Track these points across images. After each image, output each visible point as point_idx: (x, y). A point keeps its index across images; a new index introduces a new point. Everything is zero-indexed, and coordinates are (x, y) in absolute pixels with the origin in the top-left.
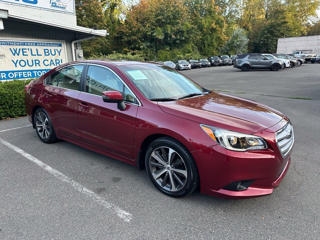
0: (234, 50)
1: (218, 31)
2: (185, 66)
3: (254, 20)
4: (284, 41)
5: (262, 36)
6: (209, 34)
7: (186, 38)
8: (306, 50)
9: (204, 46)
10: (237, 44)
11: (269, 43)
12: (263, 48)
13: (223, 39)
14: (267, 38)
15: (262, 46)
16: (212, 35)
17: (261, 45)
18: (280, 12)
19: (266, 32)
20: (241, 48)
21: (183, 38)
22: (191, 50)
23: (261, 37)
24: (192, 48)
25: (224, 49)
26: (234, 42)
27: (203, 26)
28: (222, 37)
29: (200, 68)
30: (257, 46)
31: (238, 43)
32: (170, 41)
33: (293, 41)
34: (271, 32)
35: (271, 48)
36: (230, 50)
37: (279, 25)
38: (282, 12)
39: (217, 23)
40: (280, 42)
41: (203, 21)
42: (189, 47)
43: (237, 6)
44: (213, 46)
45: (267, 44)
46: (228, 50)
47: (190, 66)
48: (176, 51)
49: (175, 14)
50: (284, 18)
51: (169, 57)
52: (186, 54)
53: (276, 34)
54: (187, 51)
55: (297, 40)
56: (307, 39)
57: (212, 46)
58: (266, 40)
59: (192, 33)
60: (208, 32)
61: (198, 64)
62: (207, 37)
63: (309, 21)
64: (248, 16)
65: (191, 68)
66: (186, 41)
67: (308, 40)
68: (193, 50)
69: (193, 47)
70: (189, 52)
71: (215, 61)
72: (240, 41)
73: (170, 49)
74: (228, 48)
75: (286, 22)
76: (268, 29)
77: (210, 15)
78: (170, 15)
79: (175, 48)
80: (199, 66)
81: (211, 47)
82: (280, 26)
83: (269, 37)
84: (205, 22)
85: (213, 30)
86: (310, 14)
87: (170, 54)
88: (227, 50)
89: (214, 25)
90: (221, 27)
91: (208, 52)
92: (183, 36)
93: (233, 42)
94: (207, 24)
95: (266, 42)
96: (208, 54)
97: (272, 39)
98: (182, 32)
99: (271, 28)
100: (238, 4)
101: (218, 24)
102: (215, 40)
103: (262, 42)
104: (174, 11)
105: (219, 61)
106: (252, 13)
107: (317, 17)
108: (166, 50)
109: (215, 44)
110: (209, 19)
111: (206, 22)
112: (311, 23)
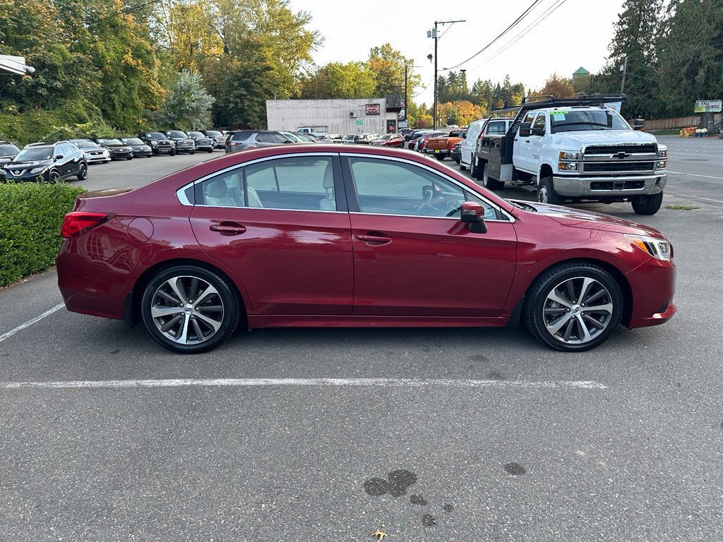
0: (185, 119)
1: (142, 73)
2: (93, 154)
3: (202, 56)
4: (278, 106)
5: (228, 93)
6: (122, 79)
7: (64, 84)
8: (317, 125)
9: (113, 107)
10: (191, 107)
11: (246, 107)
12: (236, 118)
13: (156, 93)
14: (240, 96)
15: (234, 113)
16: (129, 81)
17: (231, 112)
18: (253, 46)
19: (236, 84)
20: (201, 115)
21: (58, 84)
22: (86, 115)
23: (226, 95)
24: (86, 111)
25: (162, 116)
26: (184, 101)
27: (104, 57)
28: (153, 88)
29: (130, 158)
30: (220, 113)
31: (194, 105)
32: (17, 88)
33: (294, 108)
34: (246, 86)
35: (251, 118)
36: (178, 120)
37: (257, 72)
38: (257, 47)
39: (137, 55)
40: (272, 107)
41: (100, 45)
42: (79, 105)
43: (159, 21)
44: (135, 108)
45: (242, 110)
46: (173, 119)
47: (106, 154)
48: (39, 115)
49: (21, 18)
50: (264, 59)
51: (20, 129)
52: (78, 125)
53: (256, 90)
54: (74, 116)
55: (300, 106)
56: (315, 106)
57: (132, 107)
58: (238, 100)
59: (79, 73)
60: (116, 73)
61: (124, 150)
62: (117, 86)
63: (301, 70)
64: (186, 45)
65: (110, 159)
66: (67, 92)
67: (318, 108)
68: (90, 115)
69: (88, 108)
70: (82, 121)
71: (159, 144)
72: (196, 99)
73: (21, 110)
74: (172, 115)
75: (269, 67)
76: (239, 79)
77: (116, 34)
78: (6, 20)
79: (34, 107)
80: (127, 153)
81: (131, 111)
82: (260, 76)
83: (244, 95)
84: (107, 48)
85: (130, 70)
86: (302, 58)
87: (22, 123)
88: (170, 118)
89: (129, 58)
90: (149, 64)
91: (124, 121)
92: (55, 79)
93: (181, 103)
94: (112, 54)
95: (240, 105)
96: (126, 126)
97: (251, 100)
98: (54, 68)
99: (244, 77)
100: (160, 16)
101: (138, 57)
102: (138, 95)
103: (231, 105)
104: (15, 9)
105: (168, 143)
106: (193, 40)
107: (314, 64)
108: (8, 112)
109: (140, 103)
110: (114, 43)
111: (108, 50)
112: (306, 75)
